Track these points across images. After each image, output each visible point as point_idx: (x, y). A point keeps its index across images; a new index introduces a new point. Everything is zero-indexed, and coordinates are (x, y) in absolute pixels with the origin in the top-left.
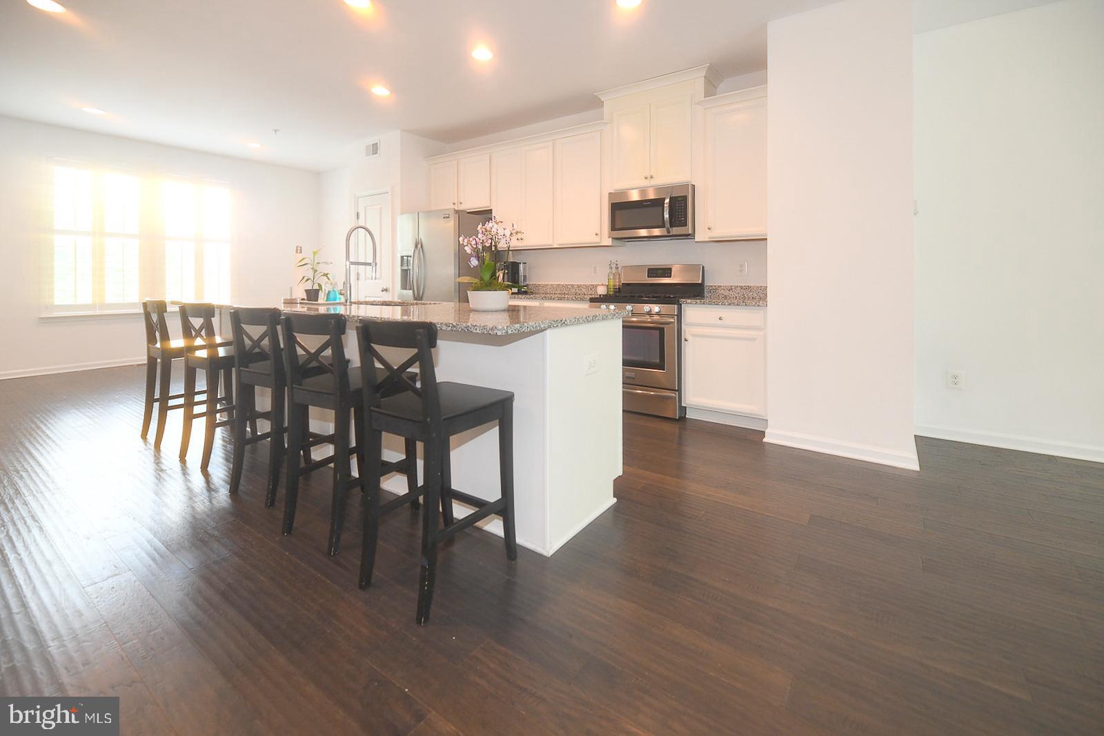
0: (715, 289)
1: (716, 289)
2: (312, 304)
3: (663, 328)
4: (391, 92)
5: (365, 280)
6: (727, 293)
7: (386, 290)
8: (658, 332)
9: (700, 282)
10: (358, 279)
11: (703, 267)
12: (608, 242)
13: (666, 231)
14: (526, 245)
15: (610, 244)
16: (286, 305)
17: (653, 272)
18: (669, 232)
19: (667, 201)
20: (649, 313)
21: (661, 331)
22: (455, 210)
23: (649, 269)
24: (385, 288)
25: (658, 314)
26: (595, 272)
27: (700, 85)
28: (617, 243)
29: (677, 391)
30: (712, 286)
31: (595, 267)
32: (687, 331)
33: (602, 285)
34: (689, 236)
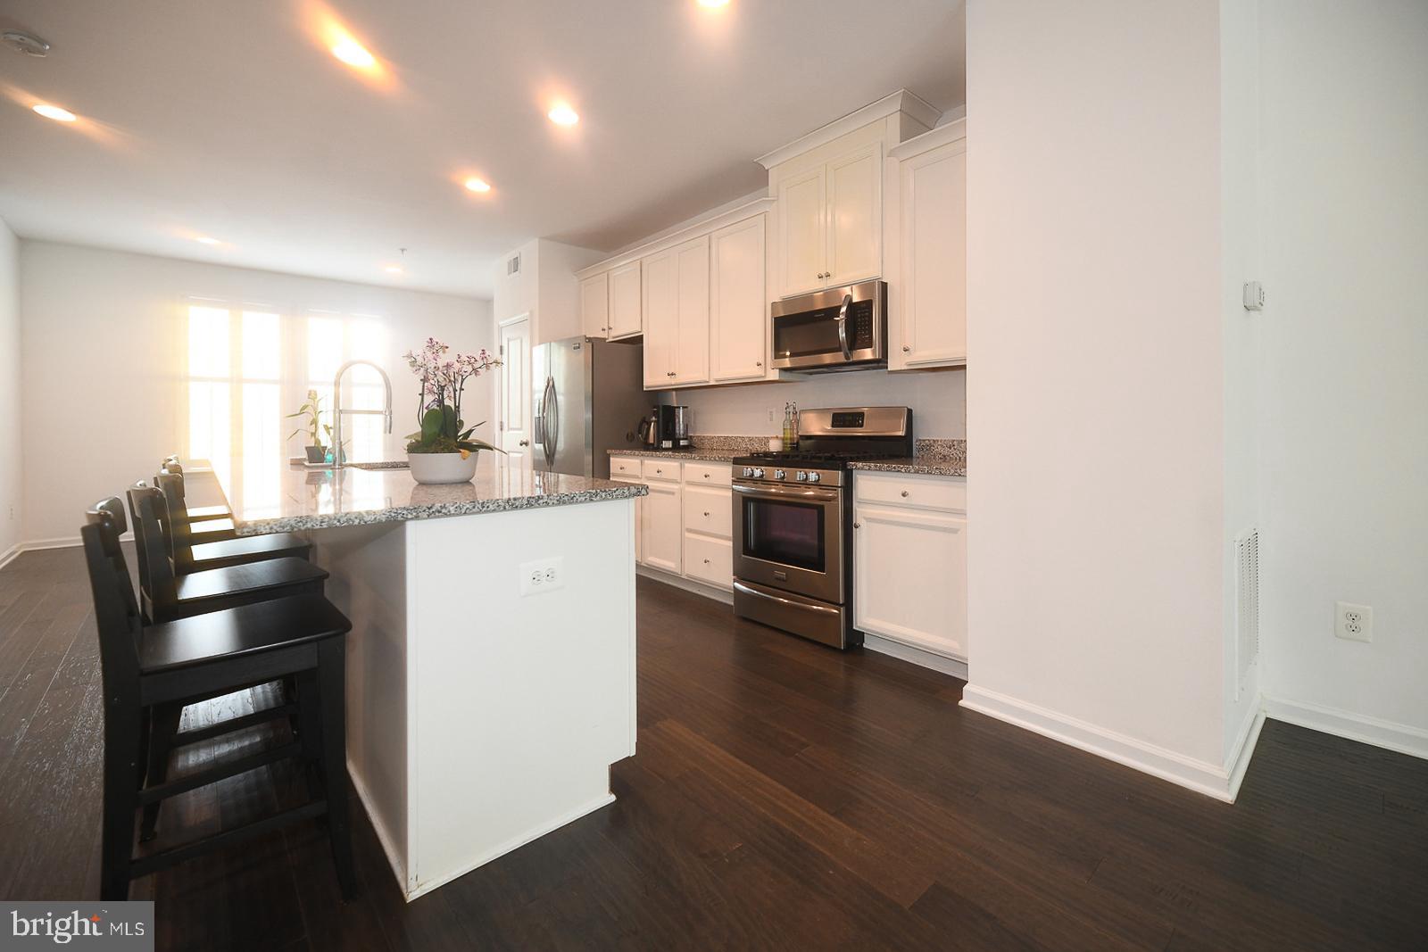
0: (928, 446)
1: (931, 446)
2: (317, 467)
3: (822, 507)
4: (491, 186)
5: (508, 430)
6: (946, 451)
7: (526, 444)
8: (816, 511)
9: (901, 433)
10: (501, 429)
11: (910, 411)
12: (774, 375)
13: (843, 357)
14: (678, 382)
15: (777, 378)
16: (294, 467)
17: (840, 419)
18: (847, 357)
19: (844, 309)
20: (806, 483)
21: (821, 510)
22: (587, 338)
23: (834, 415)
24: (525, 441)
25: (817, 484)
26: (771, 420)
27: (895, 123)
28: (787, 376)
29: (842, 605)
30: (924, 440)
31: (771, 412)
32: (861, 513)
33: (777, 437)
34: (881, 362)
